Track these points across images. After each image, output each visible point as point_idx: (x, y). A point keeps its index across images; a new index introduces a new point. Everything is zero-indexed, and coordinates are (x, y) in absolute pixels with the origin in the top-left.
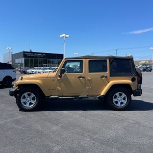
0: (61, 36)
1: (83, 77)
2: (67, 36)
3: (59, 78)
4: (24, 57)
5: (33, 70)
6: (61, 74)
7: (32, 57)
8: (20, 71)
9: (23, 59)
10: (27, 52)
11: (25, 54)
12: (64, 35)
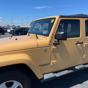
3: (54, 47)
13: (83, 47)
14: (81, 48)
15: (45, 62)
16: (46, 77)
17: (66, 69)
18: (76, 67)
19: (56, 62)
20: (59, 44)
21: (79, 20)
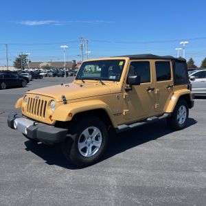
1: (153, 89)
3: (126, 94)
13: (154, 93)
14: (152, 95)
16: (120, 127)
17: (137, 122)
18: (148, 119)
20: (131, 90)
21: (149, 62)
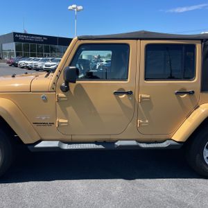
0: (70, 7)
1: (130, 93)
2: (80, 8)
3: (62, 95)
4: (15, 41)
5: (26, 62)
6: (67, 83)
7: (27, 41)
8: (9, 63)
9: (14, 44)
10: (18, 34)
11: (16, 37)
12: (74, 6)
15: (44, 119)
19: (65, 123)
